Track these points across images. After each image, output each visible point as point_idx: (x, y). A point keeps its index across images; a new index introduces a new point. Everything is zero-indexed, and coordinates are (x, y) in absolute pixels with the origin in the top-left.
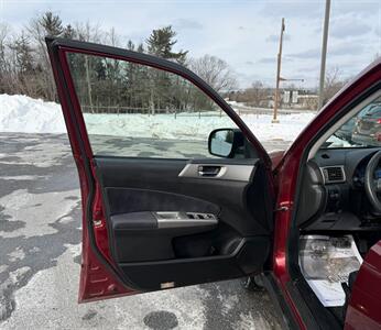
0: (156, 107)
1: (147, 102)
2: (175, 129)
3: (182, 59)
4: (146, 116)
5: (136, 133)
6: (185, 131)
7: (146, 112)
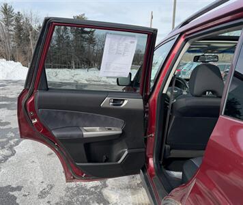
0: (75, 64)
1: (70, 62)
2: (87, 77)
3: (92, 35)
4: (70, 70)
5: (64, 80)
6: (93, 79)
7: (69, 68)
